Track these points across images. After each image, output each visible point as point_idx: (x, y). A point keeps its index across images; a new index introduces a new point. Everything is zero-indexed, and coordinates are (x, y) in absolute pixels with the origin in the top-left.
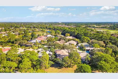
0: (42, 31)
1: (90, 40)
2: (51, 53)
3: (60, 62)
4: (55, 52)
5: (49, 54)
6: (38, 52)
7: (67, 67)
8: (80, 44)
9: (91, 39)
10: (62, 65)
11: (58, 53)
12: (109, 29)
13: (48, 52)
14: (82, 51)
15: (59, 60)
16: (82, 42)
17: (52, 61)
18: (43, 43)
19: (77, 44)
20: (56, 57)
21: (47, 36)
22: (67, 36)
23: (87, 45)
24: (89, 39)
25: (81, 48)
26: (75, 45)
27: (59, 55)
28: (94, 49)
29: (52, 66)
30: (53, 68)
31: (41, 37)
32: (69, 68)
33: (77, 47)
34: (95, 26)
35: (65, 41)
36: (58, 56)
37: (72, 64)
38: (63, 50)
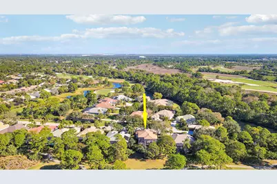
0: (104, 83)
1: (199, 110)
2: (128, 135)
3: (144, 150)
4: (134, 134)
5: (126, 137)
6: (106, 132)
7: (155, 158)
8: (179, 118)
9: (200, 108)
10: (147, 155)
11: (140, 136)
12: (249, 78)
13: (123, 134)
14: (181, 131)
15: (142, 147)
16: (185, 113)
17: (131, 148)
18: (111, 114)
19: (175, 116)
20: (137, 143)
21: (116, 98)
22: (157, 99)
23: (192, 119)
24: (197, 107)
25: (181, 125)
26: (171, 118)
27: (142, 139)
28: (200, 129)
29: (131, 156)
30: (134, 160)
31: (105, 101)
32: (157, 160)
33: (175, 123)
34: (222, 68)
35: (151, 111)
36: (140, 141)
37: (162, 154)
38: (148, 131)
